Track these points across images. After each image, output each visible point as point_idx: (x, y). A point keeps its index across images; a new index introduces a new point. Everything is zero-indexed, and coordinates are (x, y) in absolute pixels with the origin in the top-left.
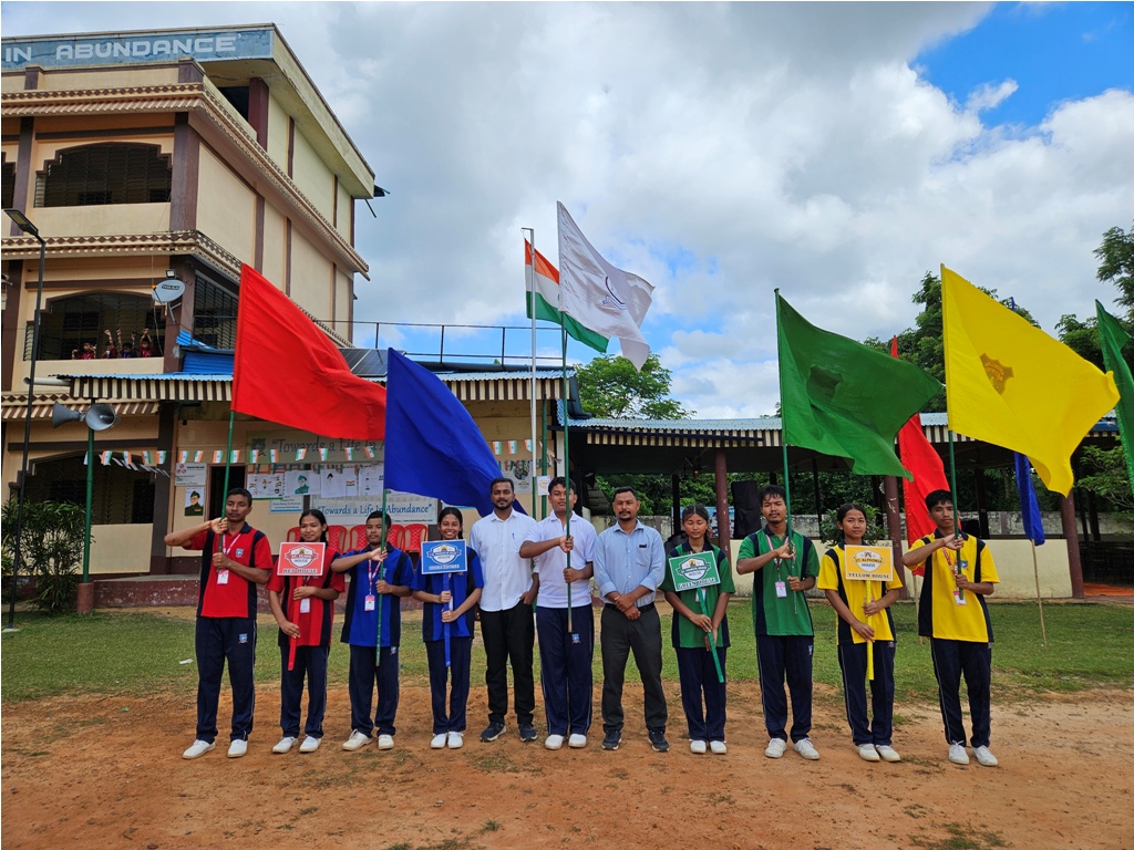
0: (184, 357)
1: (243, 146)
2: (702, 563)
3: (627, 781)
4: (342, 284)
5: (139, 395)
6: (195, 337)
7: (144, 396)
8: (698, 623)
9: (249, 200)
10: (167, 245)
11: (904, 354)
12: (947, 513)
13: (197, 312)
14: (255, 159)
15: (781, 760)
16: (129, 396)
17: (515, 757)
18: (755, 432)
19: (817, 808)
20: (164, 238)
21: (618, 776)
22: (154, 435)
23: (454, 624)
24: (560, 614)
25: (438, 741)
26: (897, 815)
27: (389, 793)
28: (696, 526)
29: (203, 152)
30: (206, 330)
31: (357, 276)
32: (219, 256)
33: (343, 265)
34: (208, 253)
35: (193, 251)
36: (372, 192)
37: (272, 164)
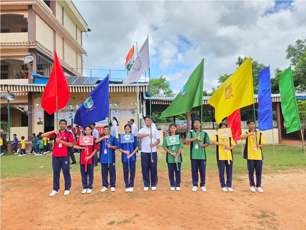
0: (34, 79)
1: (49, 15)
3: (172, 200)
4: (79, 58)
5: (22, 90)
6: (37, 73)
8: (173, 155)
9: (52, 31)
10: (27, 45)
12: (253, 125)
13: (37, 65)
14: (53, 19)
16: (19, 90)
19: (225, 206)
20: (27, 43)
21: (169, 198)
22: (27, 101)
27: (106, 205)
28: (173, 129)
29: (37, 17)
30: (40, 71)
31: (83, 55)
32: (43, 49)
33: (79, 52)
34: (40, 48)
35: (35, 47)
36: (87, 30)
37: (58, 21)
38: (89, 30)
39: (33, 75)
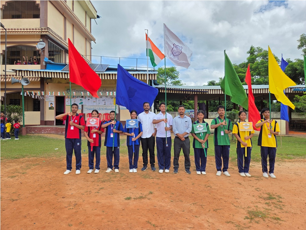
0: (46, 65)
2: (202, 126)
3: (182, 182)
4: (88, 44)
5: (35, 76)
6: (50, 59)
7: (37, 76)
8: (201, 142)
9: (62, 18)
10: (40, 32)
11: (243, 68)
12: (268, 114)
13: (49, 52)
14: (64, 6)
15: (221, 177)
16: (33, 76)
17: (151, 175)
18: (206, 90)
19: (233, 189)
20: (39, 29)
21: (180, 180)
22: (39, 87)
23: (135, 141)
24: (164, 139)
25: (131, 171)
26: (254, 191)
28: (201, 116)
29: (49, 3)
30: (52, 57)
31: (92, 42)
32: (54, 35)
33: (88, 38)
34: (51, 34)
35: (47, 33)
36: (96, 17)
37: (68, 7)
38: (98, 17)
39: (45, 61)
